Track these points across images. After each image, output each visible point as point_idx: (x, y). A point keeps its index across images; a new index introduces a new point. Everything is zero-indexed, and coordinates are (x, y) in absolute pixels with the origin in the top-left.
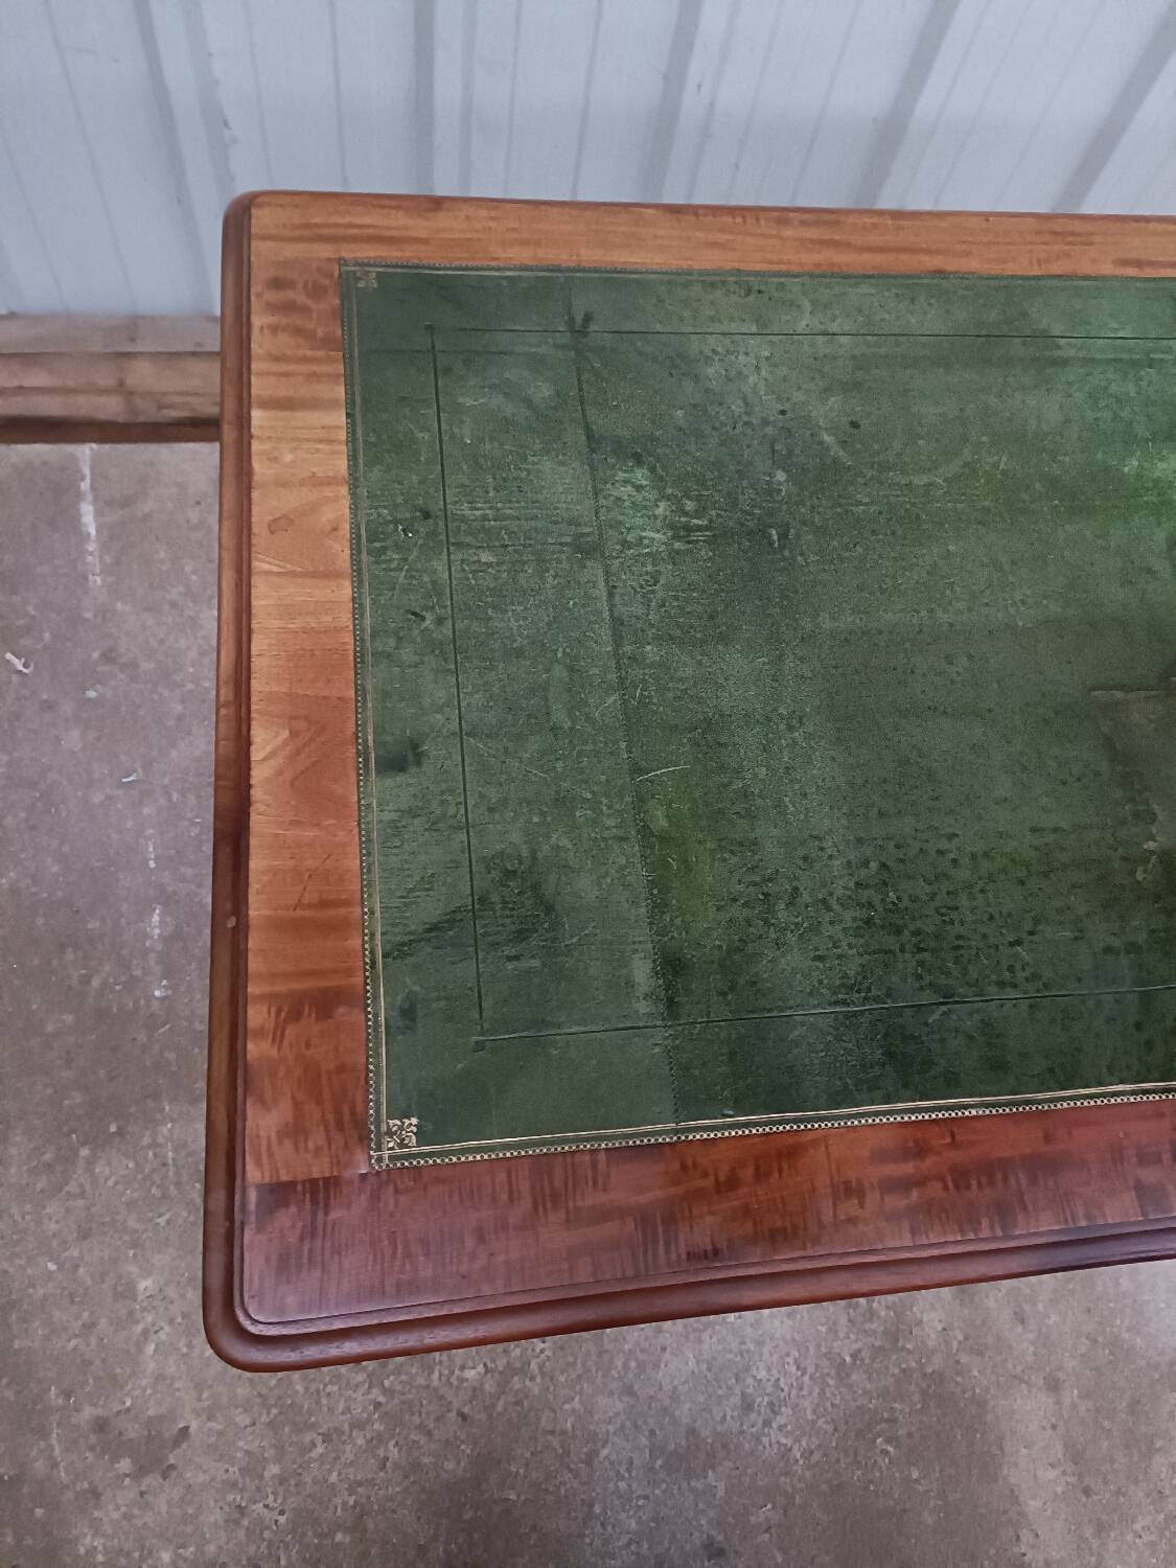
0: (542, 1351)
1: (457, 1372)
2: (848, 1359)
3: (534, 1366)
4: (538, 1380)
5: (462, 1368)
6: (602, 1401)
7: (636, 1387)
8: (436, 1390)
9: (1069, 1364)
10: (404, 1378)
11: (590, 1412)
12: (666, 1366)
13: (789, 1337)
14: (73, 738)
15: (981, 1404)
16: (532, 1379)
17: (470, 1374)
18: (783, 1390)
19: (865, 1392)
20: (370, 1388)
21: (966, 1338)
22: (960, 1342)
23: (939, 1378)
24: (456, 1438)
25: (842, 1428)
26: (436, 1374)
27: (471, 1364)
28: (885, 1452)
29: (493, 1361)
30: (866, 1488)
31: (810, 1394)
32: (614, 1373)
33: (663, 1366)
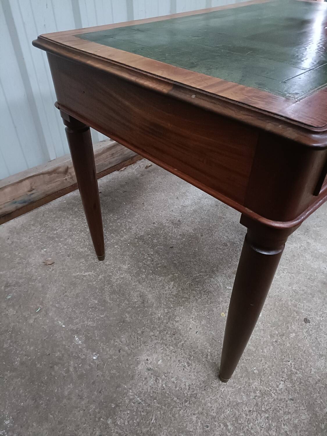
0: (291, 364)
1: (277, 389)
3: (293, 370)
4: (298, 372)
5: (278, 387)
6: (318, 364)
7: (321, 353)
8: (277, 399)
10: (266, 403)
11: (319, 369)
12: (321, 342)
14: (11, 311)
16: (296, 373)
17: (281, 386)
20: (260, 415)
24: (297, 407)
26: (273, 394)
27: (278, 383)
29: (283, 377)
32: (313, 354)
33: (320, 342)
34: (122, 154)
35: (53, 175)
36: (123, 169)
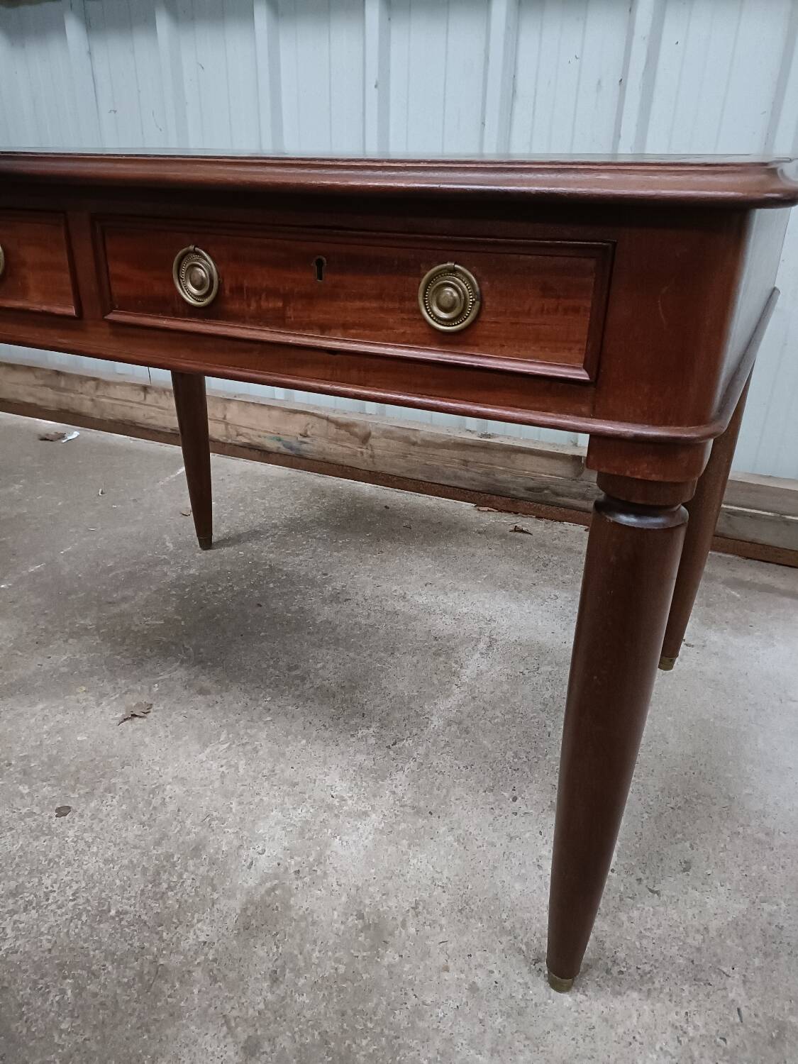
2: (113, 912)
9: (284, 1042)
13: (91, 872)
15: (175, 1015)
18: (48, 900)
19: (100, 942)
21: (215, 960)
22: (206, 960)
23: (161, 973)
25: (54, 953)
28: (63, 992)
30: (21, 1006)
31: (61, 916)
34: (488, 474)
35: (343, 432)
36: (486, 509)
